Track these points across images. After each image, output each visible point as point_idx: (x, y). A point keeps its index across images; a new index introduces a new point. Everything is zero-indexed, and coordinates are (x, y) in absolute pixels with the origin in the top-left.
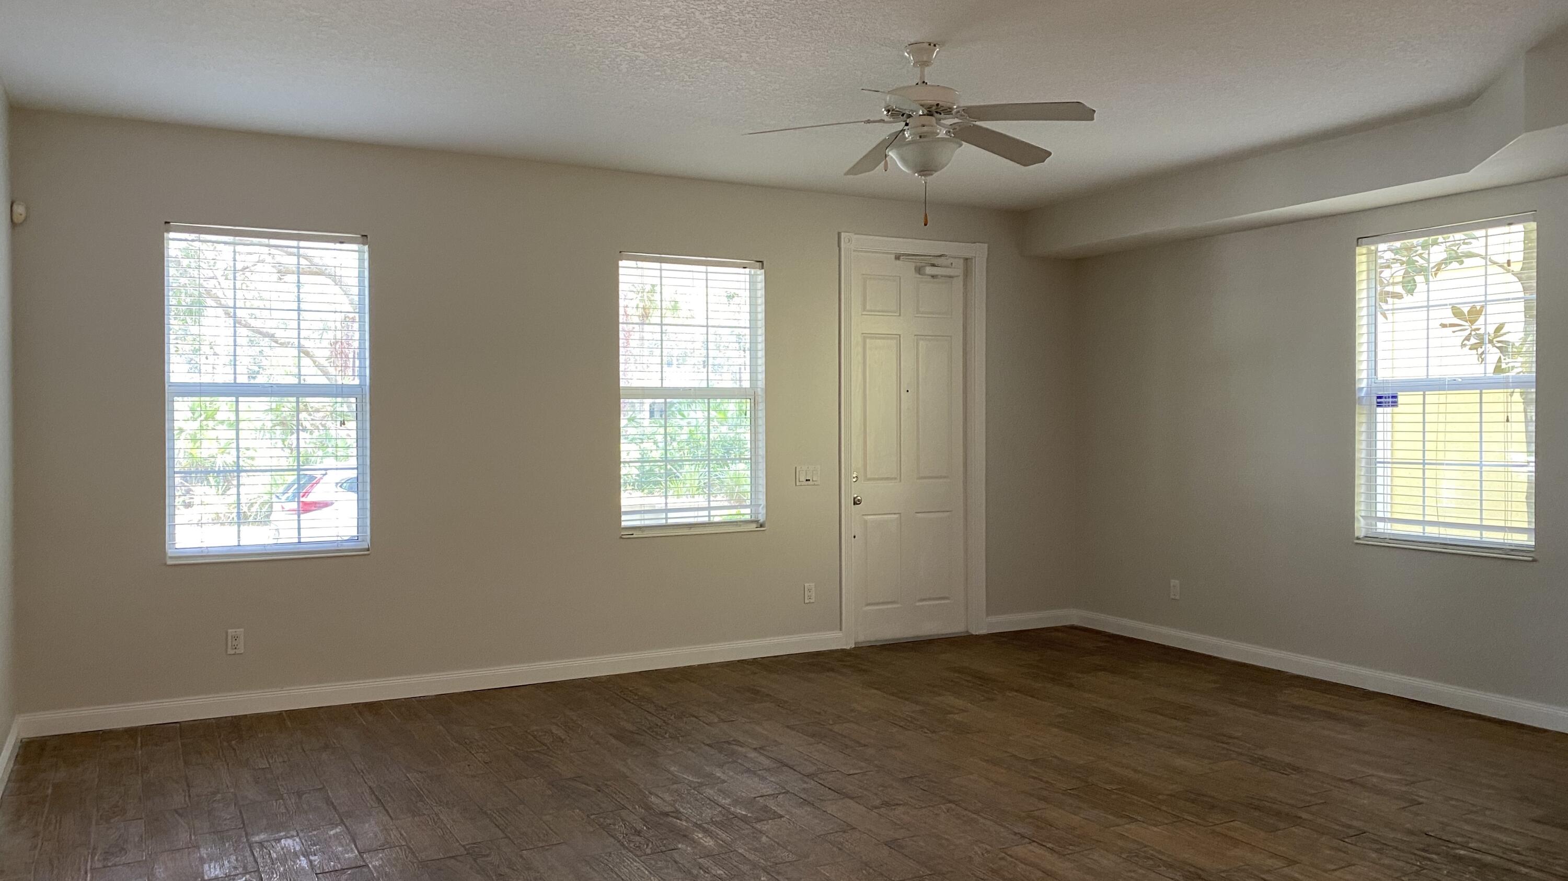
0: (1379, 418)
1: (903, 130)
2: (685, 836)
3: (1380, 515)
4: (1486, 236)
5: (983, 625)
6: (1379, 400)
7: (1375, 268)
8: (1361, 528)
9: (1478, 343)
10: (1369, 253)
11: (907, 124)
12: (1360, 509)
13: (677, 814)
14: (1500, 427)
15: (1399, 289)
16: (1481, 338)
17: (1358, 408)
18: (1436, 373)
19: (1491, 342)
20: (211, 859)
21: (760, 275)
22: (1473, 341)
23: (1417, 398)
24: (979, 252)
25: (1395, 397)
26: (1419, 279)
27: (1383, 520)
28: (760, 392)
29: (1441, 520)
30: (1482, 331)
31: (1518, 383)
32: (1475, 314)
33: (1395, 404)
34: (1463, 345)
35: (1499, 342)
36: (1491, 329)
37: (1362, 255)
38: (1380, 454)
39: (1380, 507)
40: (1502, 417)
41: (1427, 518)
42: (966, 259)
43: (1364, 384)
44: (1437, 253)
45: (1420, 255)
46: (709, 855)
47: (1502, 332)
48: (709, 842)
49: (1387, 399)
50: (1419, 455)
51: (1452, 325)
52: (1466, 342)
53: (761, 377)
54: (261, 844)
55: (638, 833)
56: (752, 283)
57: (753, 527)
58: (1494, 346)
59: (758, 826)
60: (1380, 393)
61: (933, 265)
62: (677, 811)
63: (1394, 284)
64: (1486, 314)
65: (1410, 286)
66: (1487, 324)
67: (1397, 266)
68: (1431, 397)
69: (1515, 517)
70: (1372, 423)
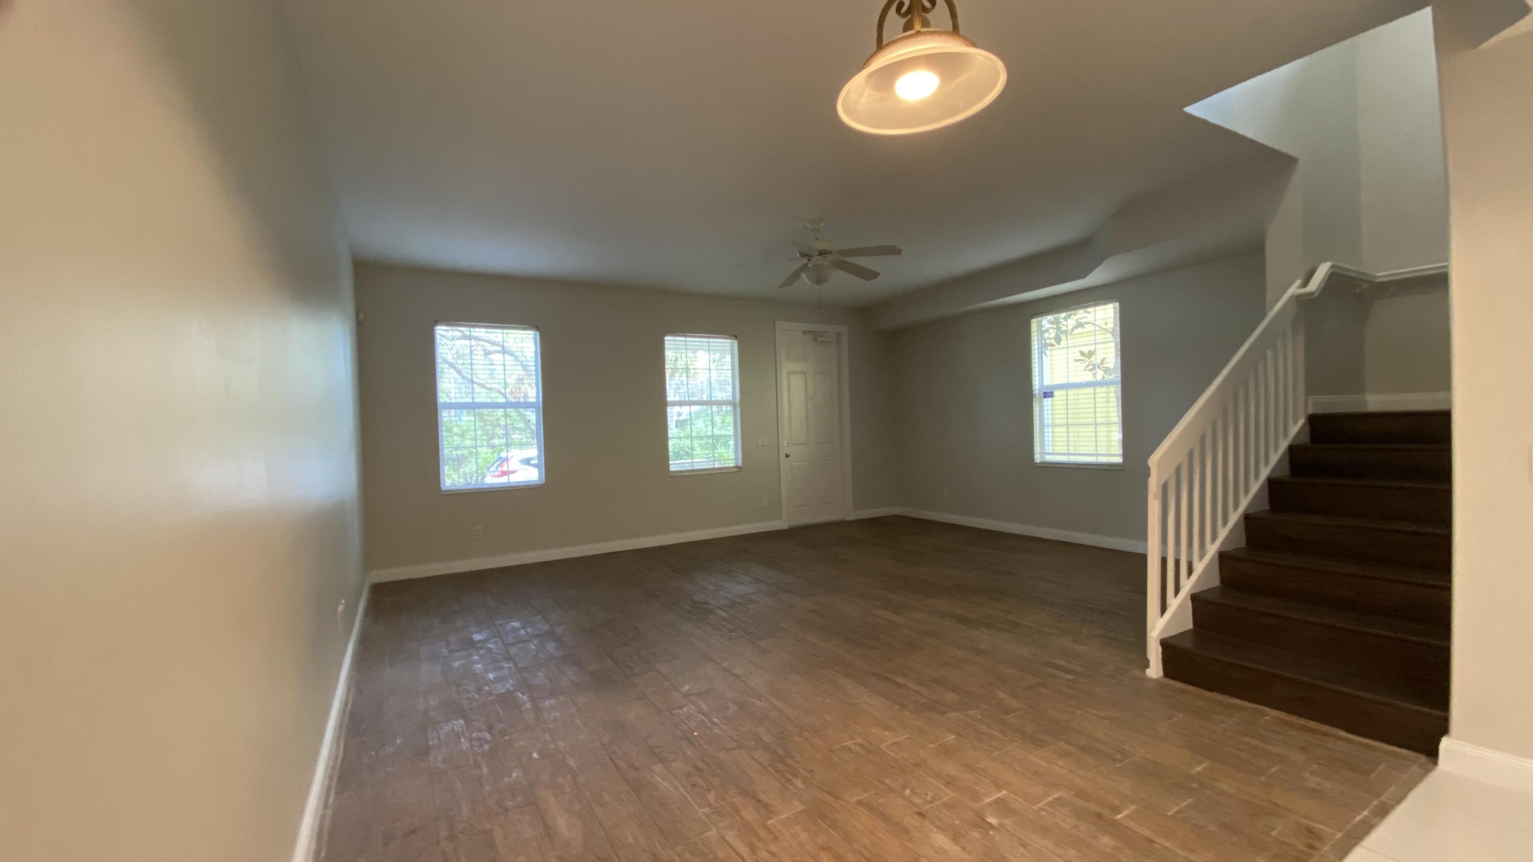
0: (1045, 403)
1: (807, 264)
2: (711, 612)
3: (1047, 451)
4: (1095, 311)
5: (852, 516)
6: (1045, 395)
7: (1041, 332)
8: (1038, 458)
9: (1093, 368)
10: (1038, 322)
11: (809, 260)
12: (1037, 449)
13: (707, 603)
14: (1104, 405)
15: (1053, 342)
16: (1094, 365)
17: (1034, 399)
18: (1072, 380)
19: (1099, 367)
20: (476, 632)
21: (735, 343)
22: (1091, 367)
23: (1063, 392)
24: (844, 329)
25: (1052, 393)
26: (1063, 337)
27: (1049, 454)
28: (738, 402)
29: (1077, 452)
30: (1094, 363)
31: (1112, 383)
32: (1091, 354)
33: (1052, 396)
34: (1085, 370)
35: (1103, 367)
36: (1099, 361)
37: (1034, 323)
38: (1046, 421)
39: (1046, 448)
40: (1105, 400)
41: (1071, 452)
42: (838, 333)
43: (1037, 387)
44: (1071, 322)
45: (1064, 325)
46: (724, 619)
47: (1104, 362)
48: (724, 614)
49: (1048, 395)
50: (1065, 421)
51: (1079, 360)
52: (1087, 368)
53: (738, 394)
54: (501, 625)
55: (689, 612)
56: (732, 347)
57: (736, 469)
58: (1100, 369)
59: (748, 606)
60: (1046, 391)
61: (821, 336)
62: (708, 602)
63: (1050, 339)
64: (1096, 354)
65: (1058, 340)
66: (1096, 359)
67: (1051, 331)
68: (1071, 392)
69: (1113, 448)
70: (1041, 407)
